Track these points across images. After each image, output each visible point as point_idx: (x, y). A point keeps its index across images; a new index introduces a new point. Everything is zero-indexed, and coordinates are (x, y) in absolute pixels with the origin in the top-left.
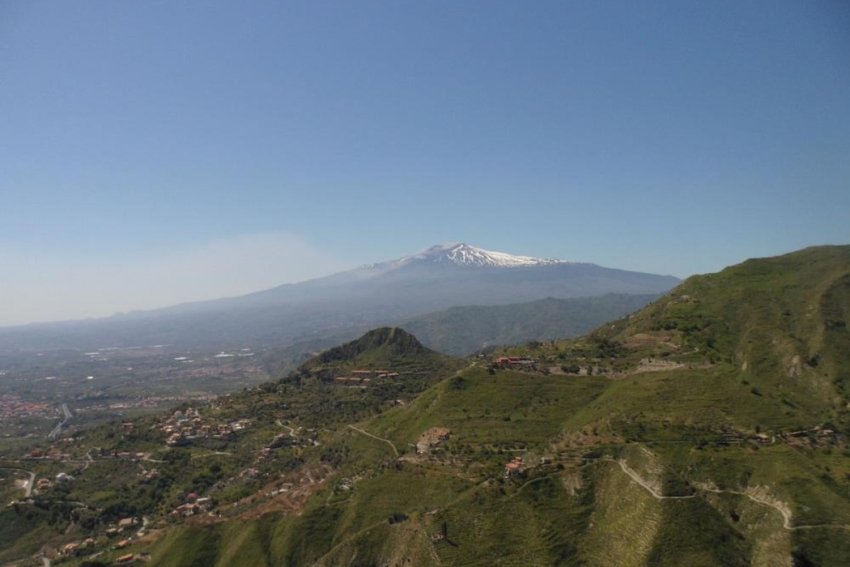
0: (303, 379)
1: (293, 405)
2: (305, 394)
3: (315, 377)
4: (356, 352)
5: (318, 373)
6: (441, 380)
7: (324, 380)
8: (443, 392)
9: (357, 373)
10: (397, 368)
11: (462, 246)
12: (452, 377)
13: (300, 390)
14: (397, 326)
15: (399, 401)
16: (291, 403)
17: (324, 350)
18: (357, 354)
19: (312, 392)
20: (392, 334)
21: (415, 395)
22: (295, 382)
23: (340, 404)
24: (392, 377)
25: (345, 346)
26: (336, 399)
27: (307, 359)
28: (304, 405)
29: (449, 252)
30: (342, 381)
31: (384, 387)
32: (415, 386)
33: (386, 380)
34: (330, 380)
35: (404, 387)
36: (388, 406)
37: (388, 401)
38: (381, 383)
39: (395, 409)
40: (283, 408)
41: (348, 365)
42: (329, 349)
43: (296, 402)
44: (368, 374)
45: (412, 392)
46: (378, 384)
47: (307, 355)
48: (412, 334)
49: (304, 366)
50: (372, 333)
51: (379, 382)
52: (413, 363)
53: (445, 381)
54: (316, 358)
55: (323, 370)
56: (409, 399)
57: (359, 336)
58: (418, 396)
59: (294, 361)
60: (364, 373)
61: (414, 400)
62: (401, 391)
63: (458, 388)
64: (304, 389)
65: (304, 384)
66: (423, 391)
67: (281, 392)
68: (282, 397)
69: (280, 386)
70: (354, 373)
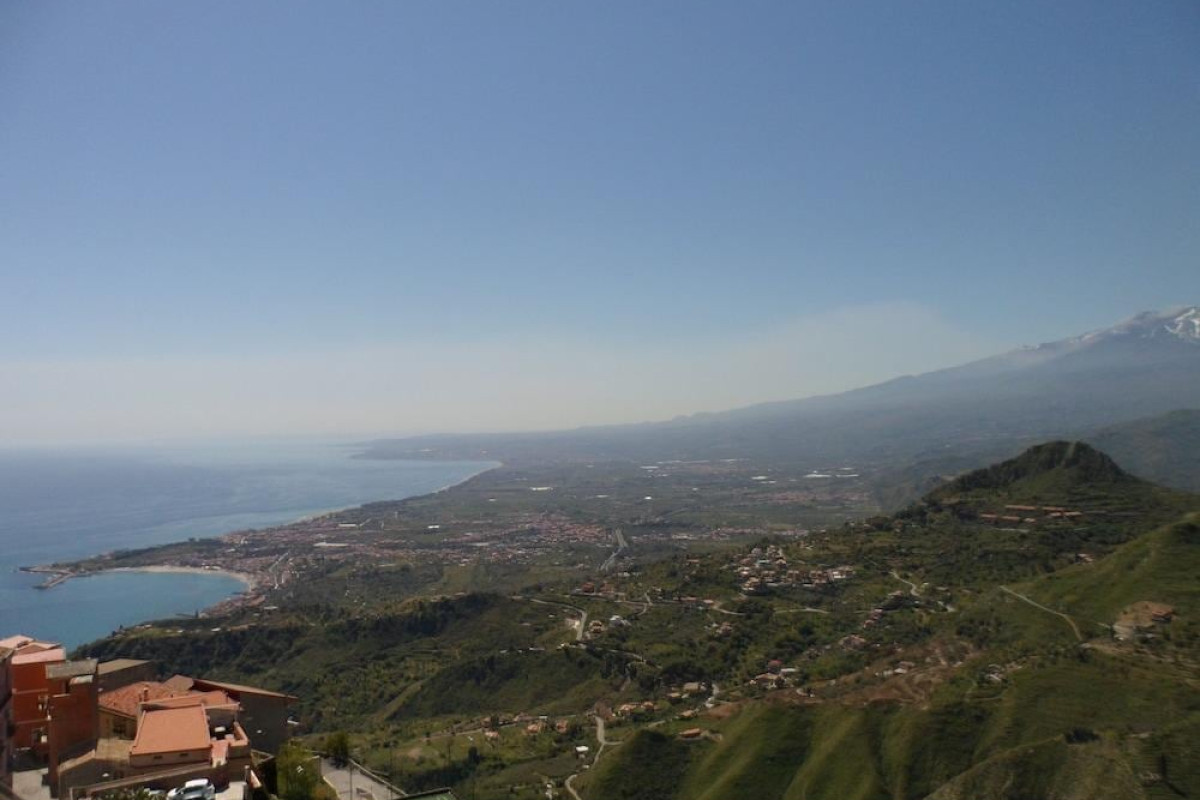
0: (930, 515)
1: (915, 551)
2: (934, 536)
3: (947, 512)
4: (1012, 477)
5: (952, 506)
6: (1156, 526)
7: (963, 517)
8: (1159, 545)
9: (1014, 510)
10: (1079, 504)
11: (1193, 311)
12: (1175, 524)
13: (926, 530)
14: (1078, 440)
15: (1082, 555)
16: (913, 547)
17: (961, 473)
18: (1013, 481)
19: (944, 534)
20: (1070, 451)
21: (1111, 548)
22: (918, 518)
23: (986, 554)
24: (1072, 518)
25: (995, 468)
26: (980, 546)
27: (935, 486)
28: (931, 552)
29: (1170, 321)
30: (989, 521)
31: (1057, 532)
32: (1111, 535)
33: (1060, 522)
34: (970, 517)
35: (1091, 535)
36: (1065, 562)
37: (1064, 554)
38: (1053, 526)
39: (1075, 568)
40: (901, 554)
41: (999, 496)
42: (968, 471)
43: (920, 547)
44: (1031, 511)
45: (1104, 543)
46: (1047, 527)
47: (936, 479)
48: (1105, 453)
49: (931, 494)
50: (1038, 449)
51: (1049, 524)
52: (1106, 497)
53: (1165, 529)
54: (950, 484)
55: (960, 503)
56: (1099, 554)
57: (1016, 452)
58: (1115, 550)
59: (917, 488)
60: (1026, 511)
61: (1109, 556)
62: (1086, 540)
63: (1188, 542)
64: (931, 529)
65: (932, 521)
66: (1125, 542)
67: (898, 530)
68: (900, 538)
69: (896, 522)
70: (1008, 510)
